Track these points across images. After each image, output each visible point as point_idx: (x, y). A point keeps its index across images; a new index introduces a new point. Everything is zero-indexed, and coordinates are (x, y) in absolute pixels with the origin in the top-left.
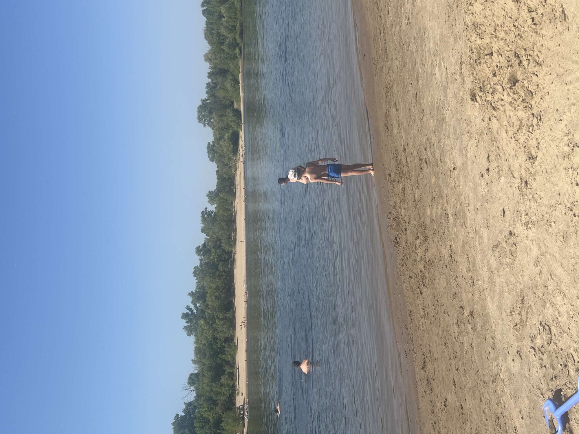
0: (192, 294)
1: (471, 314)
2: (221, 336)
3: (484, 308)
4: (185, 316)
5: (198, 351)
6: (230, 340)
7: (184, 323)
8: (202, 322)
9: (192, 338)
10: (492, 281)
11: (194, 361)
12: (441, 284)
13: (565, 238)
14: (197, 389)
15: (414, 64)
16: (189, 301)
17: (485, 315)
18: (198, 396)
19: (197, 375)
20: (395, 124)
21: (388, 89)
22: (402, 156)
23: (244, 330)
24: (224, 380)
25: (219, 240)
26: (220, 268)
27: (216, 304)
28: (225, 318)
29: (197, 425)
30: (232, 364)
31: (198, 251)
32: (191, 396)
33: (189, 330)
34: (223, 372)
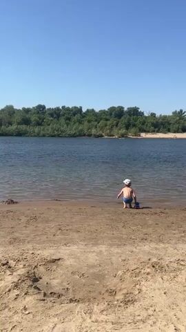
2: (171, 127)
4: (181, 111)
5: (165, 117)
6: (169, 131)
7: (178, 110)
8: (178, 118)
9: (171, 114)
11: (161, 115)
14: (149, 117)
18: (146, 117)
19: (155, 117)
23: (173, 137)
24: (153, 128)
29: (135, 117)
30: (158, 132)
32: (146, 114)
33: (175, 113)
34: (155, 128)
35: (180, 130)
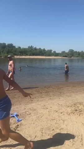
0: (36, 48)
1: (32, 100)
2: (28, 53)
3: (33, 103)
4: (32, 46)
5: (25, 49)
6: (27, 55)
7: (30, 46)
8: (30, 49)
9: (27, 48)
10: (38, 104)
11: (23, 48)
12: (38, 95)
13: (46, 118)
14: (18, 48)
15: (80, 92)
16: (34, 47)
17: (32, 103)
19: (20, 48)
20: (68, 88)
21: (75, 87)
22: (62, 89)
23: (29, 57)
24: (19, 53)
25: (46, 53)
26: (41, 53)
27: (34, 52)
28: (31, 54)
29: (11, 48)
30: (22, 55)
31: (44, 49)
32: (16, 47)
34: (21, 53)
35: (32, 55)
